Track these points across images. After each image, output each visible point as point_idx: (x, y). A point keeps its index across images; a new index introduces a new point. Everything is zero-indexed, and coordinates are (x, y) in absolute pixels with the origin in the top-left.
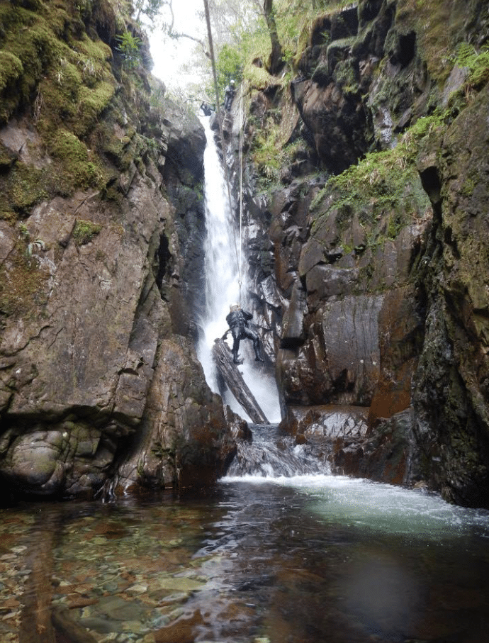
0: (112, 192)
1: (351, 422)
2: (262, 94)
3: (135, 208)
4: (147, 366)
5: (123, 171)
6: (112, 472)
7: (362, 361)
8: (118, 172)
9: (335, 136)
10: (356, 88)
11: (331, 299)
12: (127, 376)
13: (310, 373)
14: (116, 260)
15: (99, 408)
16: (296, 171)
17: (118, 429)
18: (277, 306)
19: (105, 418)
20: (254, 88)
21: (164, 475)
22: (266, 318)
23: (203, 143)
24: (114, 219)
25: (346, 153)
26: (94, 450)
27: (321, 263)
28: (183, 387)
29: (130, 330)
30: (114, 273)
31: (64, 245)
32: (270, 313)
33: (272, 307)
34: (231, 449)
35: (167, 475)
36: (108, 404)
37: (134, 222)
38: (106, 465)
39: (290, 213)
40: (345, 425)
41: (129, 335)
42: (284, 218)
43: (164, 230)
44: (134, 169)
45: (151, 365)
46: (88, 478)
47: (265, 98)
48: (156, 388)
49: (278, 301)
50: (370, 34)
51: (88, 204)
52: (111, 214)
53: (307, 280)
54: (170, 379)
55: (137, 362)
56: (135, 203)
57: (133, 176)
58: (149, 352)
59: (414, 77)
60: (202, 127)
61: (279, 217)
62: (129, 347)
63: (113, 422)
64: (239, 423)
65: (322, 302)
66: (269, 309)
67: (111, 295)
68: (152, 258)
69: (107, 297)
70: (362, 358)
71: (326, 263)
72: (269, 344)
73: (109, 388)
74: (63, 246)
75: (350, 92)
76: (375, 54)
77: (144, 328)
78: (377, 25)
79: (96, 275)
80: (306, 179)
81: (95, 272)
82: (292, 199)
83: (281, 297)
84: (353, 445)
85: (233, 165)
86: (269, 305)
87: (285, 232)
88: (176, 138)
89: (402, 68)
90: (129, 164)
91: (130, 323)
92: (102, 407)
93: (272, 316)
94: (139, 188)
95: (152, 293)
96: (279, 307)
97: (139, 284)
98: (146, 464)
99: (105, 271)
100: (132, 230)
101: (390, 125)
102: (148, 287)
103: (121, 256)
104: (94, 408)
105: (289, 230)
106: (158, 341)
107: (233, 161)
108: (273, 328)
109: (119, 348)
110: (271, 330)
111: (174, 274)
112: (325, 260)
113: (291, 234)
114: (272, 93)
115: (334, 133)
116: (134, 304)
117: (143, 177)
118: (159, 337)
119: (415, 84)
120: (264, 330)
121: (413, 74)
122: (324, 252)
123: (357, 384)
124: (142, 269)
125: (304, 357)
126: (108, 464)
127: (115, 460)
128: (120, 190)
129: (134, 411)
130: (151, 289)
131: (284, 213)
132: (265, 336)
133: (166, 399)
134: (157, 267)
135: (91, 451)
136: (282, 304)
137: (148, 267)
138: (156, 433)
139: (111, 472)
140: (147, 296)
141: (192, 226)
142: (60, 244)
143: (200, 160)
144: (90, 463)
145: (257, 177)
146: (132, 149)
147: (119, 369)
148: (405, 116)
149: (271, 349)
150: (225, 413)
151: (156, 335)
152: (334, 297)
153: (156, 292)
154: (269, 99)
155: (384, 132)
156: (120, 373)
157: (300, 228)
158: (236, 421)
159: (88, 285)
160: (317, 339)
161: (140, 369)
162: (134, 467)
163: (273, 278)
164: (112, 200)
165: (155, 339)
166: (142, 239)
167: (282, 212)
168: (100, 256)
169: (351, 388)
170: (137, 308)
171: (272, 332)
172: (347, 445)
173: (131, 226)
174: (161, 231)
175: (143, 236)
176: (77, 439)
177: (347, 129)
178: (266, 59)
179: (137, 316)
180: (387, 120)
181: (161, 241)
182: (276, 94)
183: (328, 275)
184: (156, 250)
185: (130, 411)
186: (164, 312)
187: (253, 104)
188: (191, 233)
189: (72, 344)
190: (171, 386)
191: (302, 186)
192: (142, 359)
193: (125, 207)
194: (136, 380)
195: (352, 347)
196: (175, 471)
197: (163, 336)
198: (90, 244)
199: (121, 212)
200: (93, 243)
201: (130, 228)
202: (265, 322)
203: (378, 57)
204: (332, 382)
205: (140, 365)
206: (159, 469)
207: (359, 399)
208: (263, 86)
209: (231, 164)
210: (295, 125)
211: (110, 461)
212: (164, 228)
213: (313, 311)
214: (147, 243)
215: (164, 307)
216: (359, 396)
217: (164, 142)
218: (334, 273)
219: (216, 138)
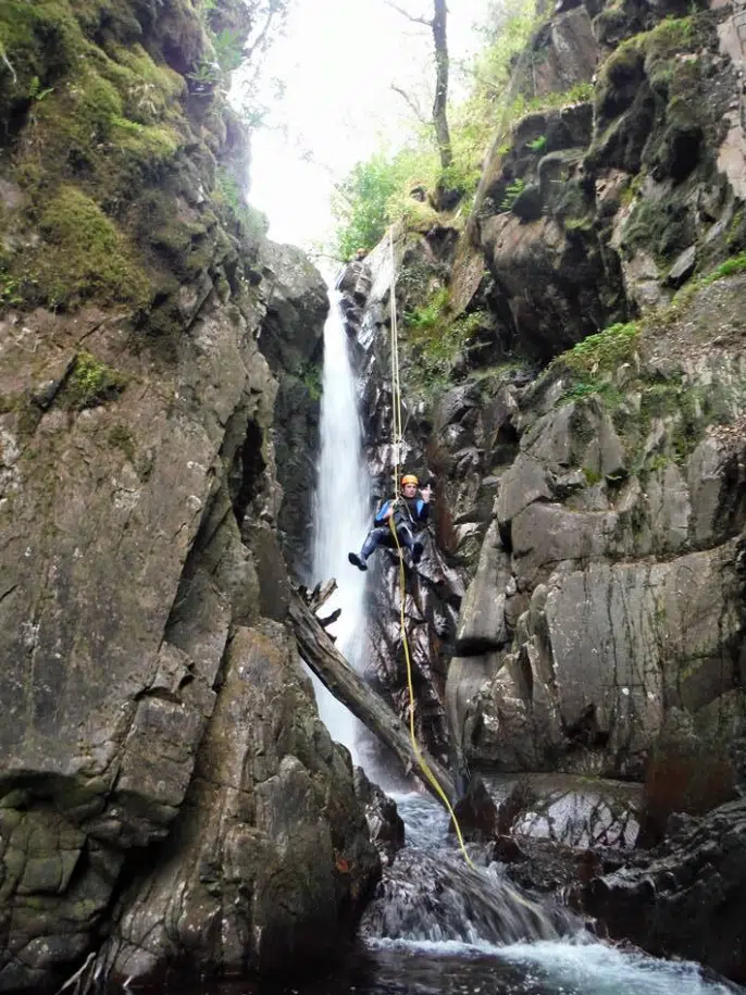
0: (160, 318)
1: (606, 815)
2: (423, 240)
3: (203, 357)
4: (203, 684)
5: (186, 282)
6: (104, 930)
7: (625, 691)
8: (178, 283)
9: (549, 301)
10: (590, 221)
11: (562, 566)
12: (156, 704)
13: (519, 709)
14: (153, 449)
15: (81, 779)
16: (477, 360)
17: (125, 829)
18: (436, 580)
19: (96, 803)
20: (410, 229)
21: (224, 939)
22: (416, 600)
23: (324, 310)
24: (157, 371)
25: (566, 329)
26: (66, 878)
27: (542, 499)
28: (278, 732)
29: (170, 600)
30: (146, 475)
31: (44, 404)
32: (423, 593)
33: (429, 583)
34: (369, 871)
35: (230, 942)
36: (103, 772)
37: (198, 383)
38: (92, 916)
39: (464, 425)
40: (592, 819)
41: (166, 612)
42: (454, 434)
43: (256, 412)
44: (209, 285)
45: (212, 682)
46: (45, 948)
47: (427, 246)
48: (220, 732)
49: (439, 571)
50: (614, 139)
51: (107, 333)
52: (153, 360)
53: (514, 529)
54: (251, 715)
55: (181, 674)
56: (205, 348)
57: (204, 296)
58: (208, 651)
59: (700, 196)
60: (324, 284)
61: (445, 432)
62: (166, 637)
63: (114, 813)
64: (381, 805)
65: (544, 572)
66: (423, 585)
67: (136, 521)
68: (228, 461)
69: (126, 526)
70: (627, 685)
71: (551, 501)
72: (421, 645)
73: (111, 731)
74: (40, 406)
75: (578, 229)
76: (622, 168)
77: (201, 600)
78: (627, 122)
79: (106, 476)
80: (492, 372)
81: (106, 469)
82: (468, 403)
83: (443, 566)
84: (623, 871)
85: (371, 346)
86: (423, 577)
87: (455, 456)
88: (282, 298)
89: (675, 186)
90: (199, 272)
91: (171, 584)
92: (91, 776)
93: (428, 597)
94: (214, 323)
95: (225, 530)
96: (441, 583)
97: (197, 502)
98: (185, 915)
99: (127, 468)
100: (194, 399)
101: (656, 276)
102: (217, 517)
103: (165, 441)
104: (71, 780)
105: (462, 453)
106: (229, 628)
107: (372, 339)
108: (429, 619)
109: (142, 640)
110: (425, 622)
111: (263, 513)
112: (549, 495)
113: (463, 461)
114: (440, 238)
115: (547, 296)
116: (184, 545)
117: (223, 302)
118: (233, 621)
119: (700, 208)
120: (413, 620)
121: (697, 192)
122: (547, 480)
123: (615, 735)
124: (208, 473)
125: (508, 677)
126: (96, 912)
127: (113, 900)
128: (177, 316)
129: (164, 789)
130: (224, 520)
131: (454, 426)
132: (415, 632)
133: (240, 758)
134: (238, 480)
135: (55, 882)
136: (445, 577)
137: (220, 473)
138: (210, 838)
139: (102, 930)
140: (215, 534)
141: (297, 439)
142: (35, 401)
143: (318, 335)
144: (52, 910)
145: (409, 365)
146: (208, 249)
147: (137, 689)
148: (683, 261)
149: (424, 655)
150: (356, 782)
151: (227, 617)
152: (569, 563)
153: (231, 529)
154: (433, 247)
155: (644, 285)
156: (139, 697)
157: (480, 450)
158: (376, 801)
159: (87, 493)
160: (536, 643)
161: (186, 690)
162: (157, 919)
163: (431, 534)
164: (158, 333)
165: (223, 626)
166: (212, 420)
167: (450, 423)
168: (120, 439)
169: (602, 741)
170: (190, 554)
171: (427, 625)
172: (611, 868)
173: (192, 390)
174: (250, 412)
175: (215, 413)
176: (26, 853)
177: (569, 289)
178: (431, 189)
179: (188, 573)
180: (649, 266)
181: (248, 432)
182: (446, 240)
183: (553, 522)
184: (238, 447)
185: (156, 787)
186: (246, 569)
187: (408, 253)
188: (296, 451)
189: (34, 624)
190: (251, 731)
191: (483, 384)
192: (191, 667)
193: (184, 351)
194: (174, 716)
195: (605, 661)
196: (250, 930)
197: (242, 618)
198: (100, 409)
199: (174, 360)
200: (108, 410)
201: (190, 392)
202: (415, 608)
203: (629, 172)
204: (564, 728)
205: (186, 681)
206: (215, 927)
207: (618, 766)
208: (425, 228)
209: (368, 345)
210: (475, 288)
211: (101, 904)
212: (256, 408)
213: (525, 589)
214: (222, 426)
215: (247, 559)
216: (618, 760)
217: (261, 302)
218: (565, 519)
219: (345, 304)
